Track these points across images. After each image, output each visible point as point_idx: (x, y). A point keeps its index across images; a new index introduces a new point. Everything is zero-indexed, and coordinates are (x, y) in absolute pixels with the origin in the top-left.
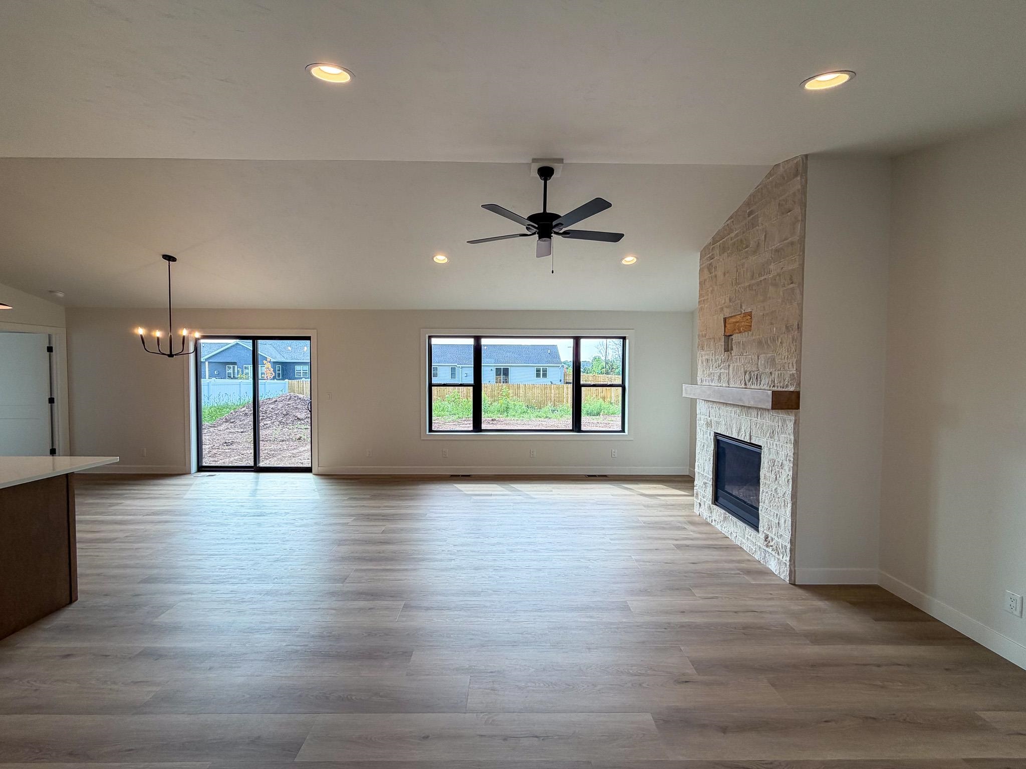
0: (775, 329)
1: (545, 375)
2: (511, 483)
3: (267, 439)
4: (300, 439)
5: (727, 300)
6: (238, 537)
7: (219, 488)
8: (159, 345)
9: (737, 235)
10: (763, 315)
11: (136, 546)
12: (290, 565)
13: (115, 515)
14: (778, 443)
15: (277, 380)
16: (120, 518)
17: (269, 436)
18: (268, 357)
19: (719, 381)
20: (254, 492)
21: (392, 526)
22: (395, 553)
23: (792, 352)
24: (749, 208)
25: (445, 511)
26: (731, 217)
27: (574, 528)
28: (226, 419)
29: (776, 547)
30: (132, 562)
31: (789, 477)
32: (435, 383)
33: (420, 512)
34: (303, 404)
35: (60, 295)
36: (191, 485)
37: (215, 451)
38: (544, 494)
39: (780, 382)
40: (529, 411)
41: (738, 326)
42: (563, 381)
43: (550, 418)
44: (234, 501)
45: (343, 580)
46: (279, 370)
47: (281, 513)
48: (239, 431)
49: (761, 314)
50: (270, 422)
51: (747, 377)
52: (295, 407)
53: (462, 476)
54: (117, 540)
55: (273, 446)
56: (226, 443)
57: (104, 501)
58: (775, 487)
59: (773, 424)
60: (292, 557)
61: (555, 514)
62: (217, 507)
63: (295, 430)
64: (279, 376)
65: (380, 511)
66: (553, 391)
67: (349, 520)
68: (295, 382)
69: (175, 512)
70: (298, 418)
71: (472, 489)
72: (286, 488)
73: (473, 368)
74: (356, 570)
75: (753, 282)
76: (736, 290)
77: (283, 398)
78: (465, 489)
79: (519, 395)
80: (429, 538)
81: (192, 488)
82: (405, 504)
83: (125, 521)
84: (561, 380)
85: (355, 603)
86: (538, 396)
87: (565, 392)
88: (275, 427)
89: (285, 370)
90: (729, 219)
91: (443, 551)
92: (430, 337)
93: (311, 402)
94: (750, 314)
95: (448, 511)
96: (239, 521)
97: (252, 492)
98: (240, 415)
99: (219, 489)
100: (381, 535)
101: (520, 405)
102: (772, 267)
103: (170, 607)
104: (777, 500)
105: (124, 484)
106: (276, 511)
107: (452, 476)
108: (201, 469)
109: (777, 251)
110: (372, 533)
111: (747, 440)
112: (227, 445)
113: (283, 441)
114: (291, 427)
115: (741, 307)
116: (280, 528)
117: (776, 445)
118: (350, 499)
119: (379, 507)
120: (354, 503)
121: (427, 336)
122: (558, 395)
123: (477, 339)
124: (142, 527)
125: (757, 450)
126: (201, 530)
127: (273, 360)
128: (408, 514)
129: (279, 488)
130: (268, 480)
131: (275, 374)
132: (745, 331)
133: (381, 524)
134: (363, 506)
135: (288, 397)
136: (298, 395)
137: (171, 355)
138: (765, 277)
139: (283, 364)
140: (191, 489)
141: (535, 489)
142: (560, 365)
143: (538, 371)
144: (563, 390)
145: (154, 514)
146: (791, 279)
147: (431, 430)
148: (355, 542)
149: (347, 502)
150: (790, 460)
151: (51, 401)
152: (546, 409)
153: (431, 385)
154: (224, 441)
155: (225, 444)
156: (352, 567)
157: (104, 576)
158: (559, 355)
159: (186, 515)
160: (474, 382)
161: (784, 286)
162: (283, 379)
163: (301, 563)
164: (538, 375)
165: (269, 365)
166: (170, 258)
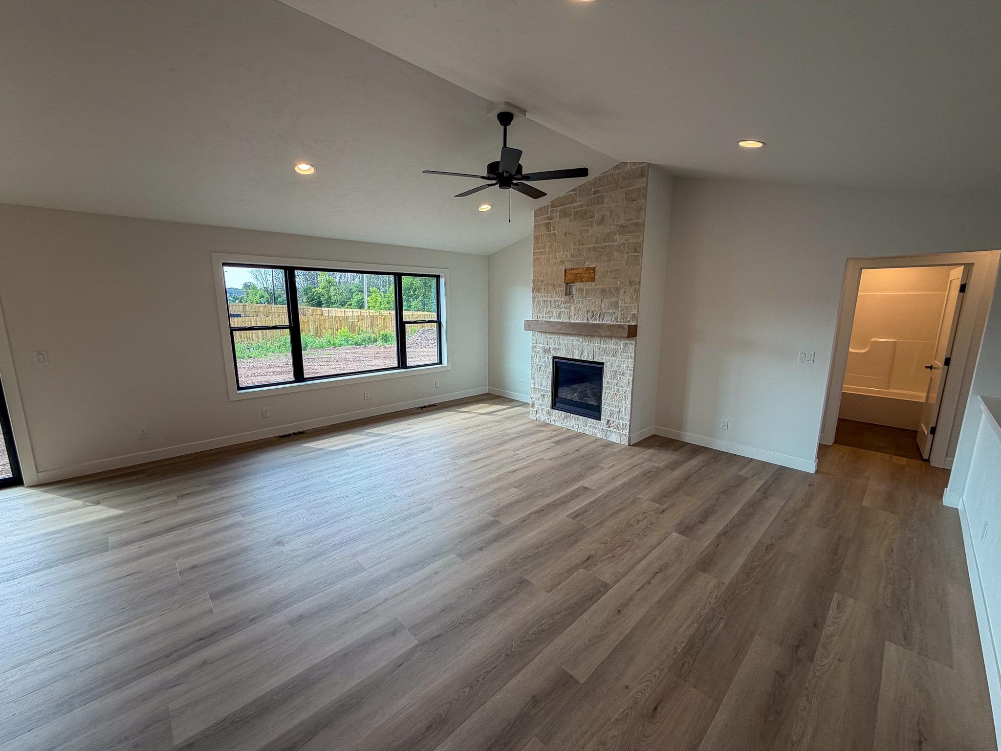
0: (619, 282)
5: (569, 255)
9: (581, 206)
10: (607, 271)
14: (620, 359)
19: (559, 318)
23: (634, 298)
24: (594, 188)
26: (574, 190)
29: (617, 426)
31: (630, 380)
39: (623, 319)
41: (580, 277)
49: (606, 270)
51: (590, 314)
53: (295, 434)
58: (618, 388)
59: (616, 347)
75: (598, 245)
76: (579, 249)
90: (571, 191)
94: (594, 269)
102: (617, 237)
104: (618, 396)
107: (281, 437)
109: (622, 226)
111: (590, 359)
115: (584, 263)
117: (618, 360)
125: (600, 366)
132: (587, 281)
138: (609, 244)
146: (635, 249)
147: (238, 388)
150: (630, 370)
161: (628, 252)
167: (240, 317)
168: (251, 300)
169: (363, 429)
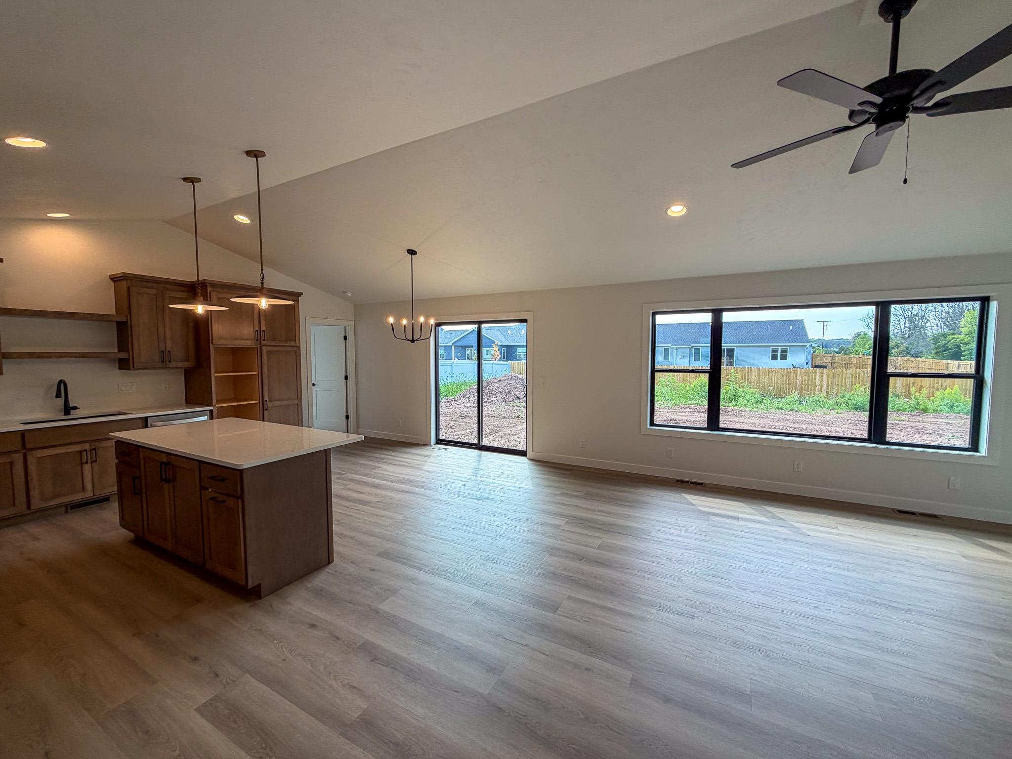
1: (784, 357)
2: (766, 505)
3: (492, 415)
4: (518, 417)
6: (458, 520)
7: (449, 462)
8: (405, 332)
11: (383, 513)
12: (501, 570)
13: (374, 478)
15: (503, 361)
16: (377, 481)
17: (494, 413)
18: (496, 341)
20: (476, 471)
21: (610, 541)
22: (614, 583)
25: (674, 532)
27: (901, 609)
28: (463, 395)
30: (377, 530)
32: (658, 368)
33: (643, 526)
34: (522, 384)
35: (349, 294)
36: (429, 456)
37: (453, 423)
38: (824, 532)
40: (765, 401)
42: (810, 365)
43: (797, 411)
44: (459, 478)
45: (555, 608)
46: (504, 353)
47: (497, 500)
48: (471, 405)
50: (495, 399)
52: (515, 386)
53: (692, 483)
54: (371, 504)
55: (496, 422)
56: (461, 416)
57: (370, 463)
60: (502, 558)
61: (853, 571)
62: (445, 483)
63: (515, 408)
64: (504, 358)
65: (594, 517)
66: (799, 377)
67: (561, 522)
68: (516, 363)
69: (414, 482)
70: (517, 397)
71: (708, 504)
72: (503, 471)
73: (709, 348)
74: (569, 598)
77: (506, 378)
78: (701, 503)
79: (750, 380)
80: (657, 569)
81: (431, 460)
82: (624, 512)
83: (380, 485)
84: (807, 363)
85: (567, 651)
86: (777, 383)
87: (817, 378)
88: (499, 404)
89: (509, 353)
91: (679, 597)
92: (654, 314)
93: (526, 386)
95: (678, 532)
96: (460, 502)
97: (474, 471)
98: (473, 392)
99: (449, 464)
100: (596, 551)
101: (752, 393)
103: (394, 592)
105: (387, 449)
106: (492, 496)
107: (678, 481)
108: (439, 441)
110: (586, 546)
112: (462, 418)
113: (504, 418)
114: (511, 405)
116: (494, 519)
118: (562, 494)
119: (594, 511)
120: (566, 500)
121: (651, 312)
122: (806, 382)
123: (717, 314)
124: (389, 493)
126: (430, 506)
127: (500, 344)
128: (627, 527)
129: (497, 470)
130: (488, 460)
131: (501, 355)
133: (596, 534)
134: (576, 506)
135: (510, 377)
136: (518, 375)
137: (413, 341)
139: (508, 347)
140: (429, 461)
141: (805, 519)
142: (808, 344)
143: (775, 351)
144: (815, 376)
145: (400, 482)
147: (652, 424)
148: (569, 554)
149: (559, 498)
151: (346, 378)
152: (790, 399)
153: (654, 371)
154: (460, 414)
155: (460, 418)
156: (564, 592)
157: (356, 540)
158: (806, 332)
159: (422, 487)
160: (711, 367)
162: (507, 360)
163: (511, 570)
164: (774, 357)
165: (496, 348)
166: (412, 252)
167: (827, 368)
168: (857, 351)
169: (763, 504)
